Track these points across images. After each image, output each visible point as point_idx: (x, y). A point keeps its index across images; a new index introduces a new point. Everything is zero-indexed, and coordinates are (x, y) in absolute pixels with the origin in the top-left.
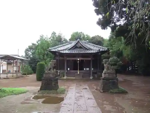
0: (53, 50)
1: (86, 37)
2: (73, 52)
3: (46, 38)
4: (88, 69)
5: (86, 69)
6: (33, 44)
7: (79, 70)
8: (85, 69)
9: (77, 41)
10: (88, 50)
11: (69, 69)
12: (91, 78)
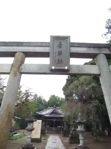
1: (61, 99)
2: (52, 116)
4: (60, 127)
7: (55, 127)
8: (58, 127)
9: (54, 109)
10: (60, 115)
11: (48, 126)
12: (62, 132)
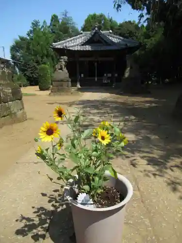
0: (59, 47)
3: (43, 26)
4: (109, 75)
5: (107, 75)
6: (22, 39)
7: (97, 76)
9: (94, 31)
11: (82, 75)
